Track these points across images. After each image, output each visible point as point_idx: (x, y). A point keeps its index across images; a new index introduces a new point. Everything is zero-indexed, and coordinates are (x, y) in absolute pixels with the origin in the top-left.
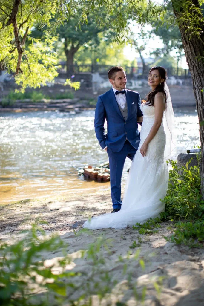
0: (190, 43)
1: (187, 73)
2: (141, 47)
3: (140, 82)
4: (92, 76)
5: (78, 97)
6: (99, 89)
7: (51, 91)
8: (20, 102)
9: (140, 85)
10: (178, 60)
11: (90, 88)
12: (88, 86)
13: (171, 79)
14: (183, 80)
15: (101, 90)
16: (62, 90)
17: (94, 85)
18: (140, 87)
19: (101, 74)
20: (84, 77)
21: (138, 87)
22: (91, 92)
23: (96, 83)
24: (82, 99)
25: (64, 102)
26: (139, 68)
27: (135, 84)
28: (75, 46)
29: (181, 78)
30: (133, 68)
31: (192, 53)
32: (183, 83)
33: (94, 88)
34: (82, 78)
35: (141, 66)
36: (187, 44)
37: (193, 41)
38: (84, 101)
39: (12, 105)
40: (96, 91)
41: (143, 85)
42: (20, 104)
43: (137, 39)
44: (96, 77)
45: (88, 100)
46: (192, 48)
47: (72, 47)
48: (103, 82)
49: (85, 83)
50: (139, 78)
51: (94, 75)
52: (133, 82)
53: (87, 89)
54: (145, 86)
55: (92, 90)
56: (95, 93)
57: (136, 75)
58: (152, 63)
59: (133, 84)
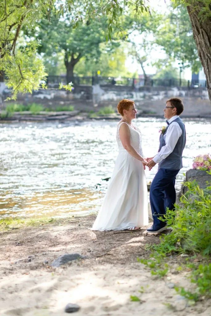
0: (204, 31)
1: (190, 84)
2: (143, 58)
3: (142, 94)
4: (92, 88)
5: (78, 110)
6: (100, 102)
7: (51, 103)
8: (19, 114)
9: (141, 97)
10: (181, 71)
11: (90, 101)
12: (88, 98)
13: (173, 90)
14: (186, 92)
15: (102, 103)
16: (62, 103)
17: (94, 97)
18: (142, 99)
19: (102, 86)
20: (85, 89)
21: (139, 99)
22: (91, 104)
23: (97, 95)
24: (82, 111)
25: (64, 115)
26: (141, 80)
27: (137, 96)
28: (75, 57)
29: (184, 89)
30: (134, 79)
31: (206, 44)
32: (186, 95)
33: (94, 101)
34: (83, 91)
35: (143, 78)
36: (199, 33)
37: (207, 28)
38: (85, 114)
39: (11, 117)
40: (96, 103)
41: (144, 97)
42: (19, 117)
43: (138, 50)
44: (97, 89)
45: (88, 112)
46: (206, 38)
47: (73, 59)
48: (103, 95)
49: (85, 95)
50: (141, 90)
51: (94, 87)
52: (134, 93)
53: (87, 101)
54: (147, 97)
55: (92, 102)
56: (96, 105)
57: (137, 87)
58: (154, 75)
59: (135, 96)
